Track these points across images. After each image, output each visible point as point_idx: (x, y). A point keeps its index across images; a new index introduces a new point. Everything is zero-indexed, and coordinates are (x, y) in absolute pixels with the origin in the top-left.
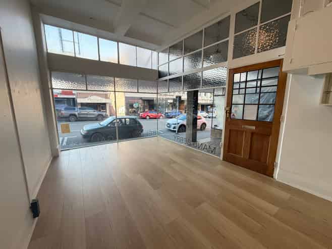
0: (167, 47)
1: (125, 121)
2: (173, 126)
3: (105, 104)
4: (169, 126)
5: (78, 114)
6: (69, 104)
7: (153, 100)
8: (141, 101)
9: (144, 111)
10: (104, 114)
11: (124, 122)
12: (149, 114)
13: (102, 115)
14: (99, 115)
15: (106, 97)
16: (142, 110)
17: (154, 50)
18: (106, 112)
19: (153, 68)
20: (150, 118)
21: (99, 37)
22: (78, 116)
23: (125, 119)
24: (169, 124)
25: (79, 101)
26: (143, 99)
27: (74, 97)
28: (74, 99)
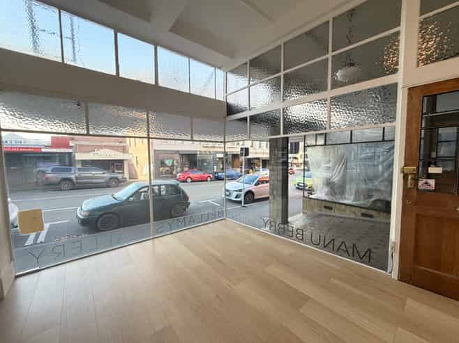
0: (248, 60)
1: (159, 189)
2: (235, 194)
3: (122, 161)
4: (227, 193)
5: (76, 177)
6: (62, 161)
7: (195, 155)
8: (177, 157)
9: (182, 171)
10: (120, 176)
11: (157, 191)
12: (191, 176)
13: (116, 178)
14: (111, 178)
15: (124, 150)
16: (179, 169)
17: (220, 68)
18: (123, 173)
19: (218, 98)
20: (193, 181)
21: (117, 30)
22: (75, 181)
23: (160, 186)
24: (228, 191)
25: (79, 156)
26: (181, 153)
27: (71, 151)
28: (70, 153)
